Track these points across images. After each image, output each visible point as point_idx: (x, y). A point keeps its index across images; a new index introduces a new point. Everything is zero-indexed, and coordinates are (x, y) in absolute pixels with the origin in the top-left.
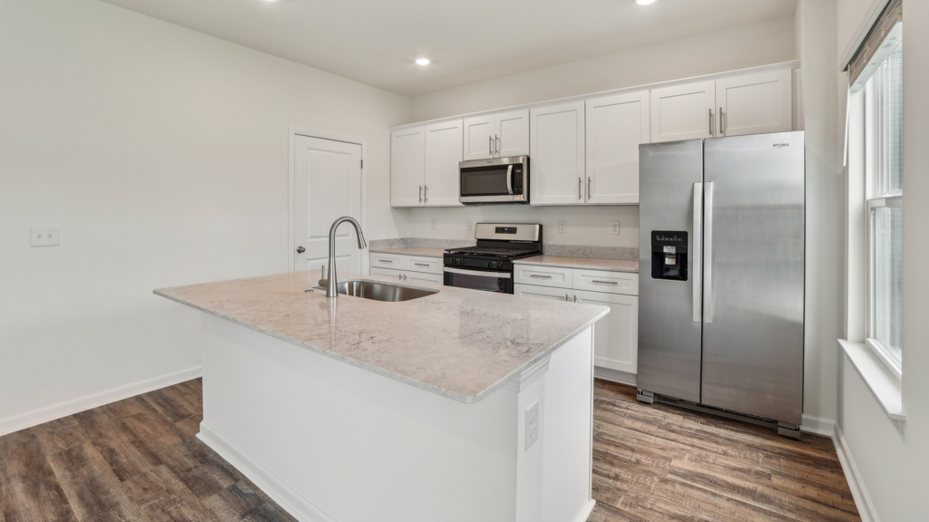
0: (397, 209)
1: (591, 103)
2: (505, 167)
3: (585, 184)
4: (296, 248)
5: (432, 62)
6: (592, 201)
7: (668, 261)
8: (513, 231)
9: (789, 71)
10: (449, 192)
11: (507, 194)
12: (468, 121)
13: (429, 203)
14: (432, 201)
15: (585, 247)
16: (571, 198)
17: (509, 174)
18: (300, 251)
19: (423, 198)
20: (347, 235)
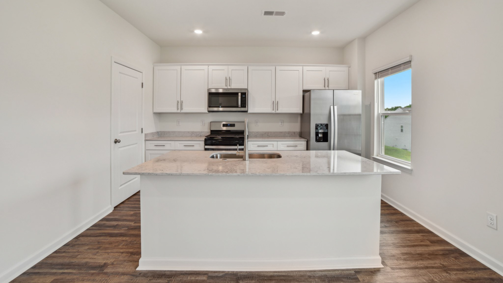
0: (155, 113)
1: (278, 68)
2: (237, 94)
3: (275, 104)
4: (113, 141)
5: (204, 32)
6: (279, 111)
7: (320, 135)
8: (233, 125)
9: (347, 69)
10: (202, 106)
11: (238, 107)
12: (211, 68)
13: (184, 111)
14: (185, 110)
15: (268, 132)
16: (268, 109)
17: (240, 98)
18: (116, 142)
19: (179, 108)
20: (135, 131)
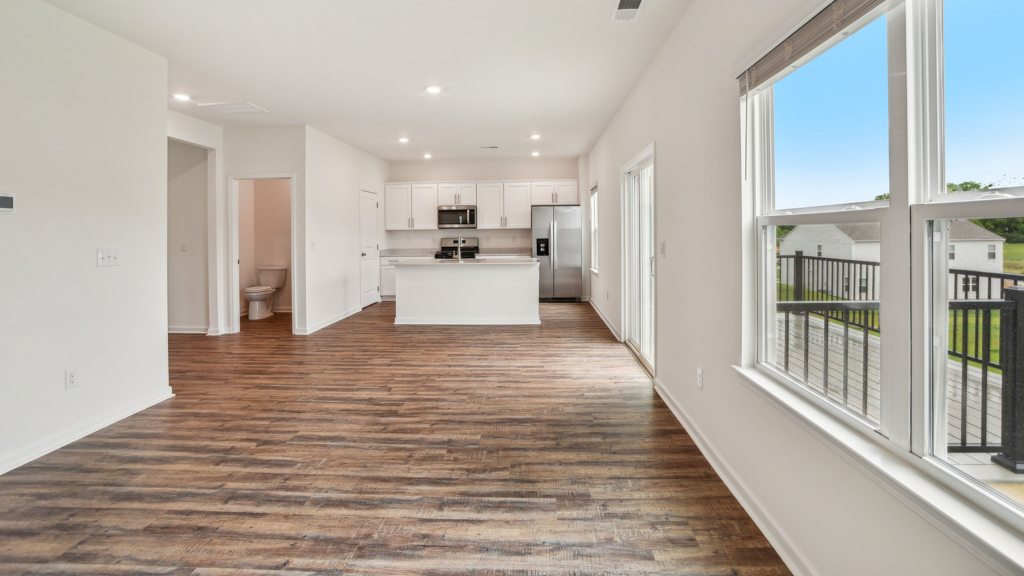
0: (387, 231)
1: (506, 184)
2: (466, 211)
3: (504, 220)
4: (361, 253)
6: (508, 227)
7: (542, 250)
8: (463, 242)
9: (576, 183)
10: (432, 223)
11: (466, 223)
12: (441, 185)
13: (415, 228)
14: (417, 227)
16: (498, 226)
17: (468, 214)
18: (363, 255)
19: (411, 225)
